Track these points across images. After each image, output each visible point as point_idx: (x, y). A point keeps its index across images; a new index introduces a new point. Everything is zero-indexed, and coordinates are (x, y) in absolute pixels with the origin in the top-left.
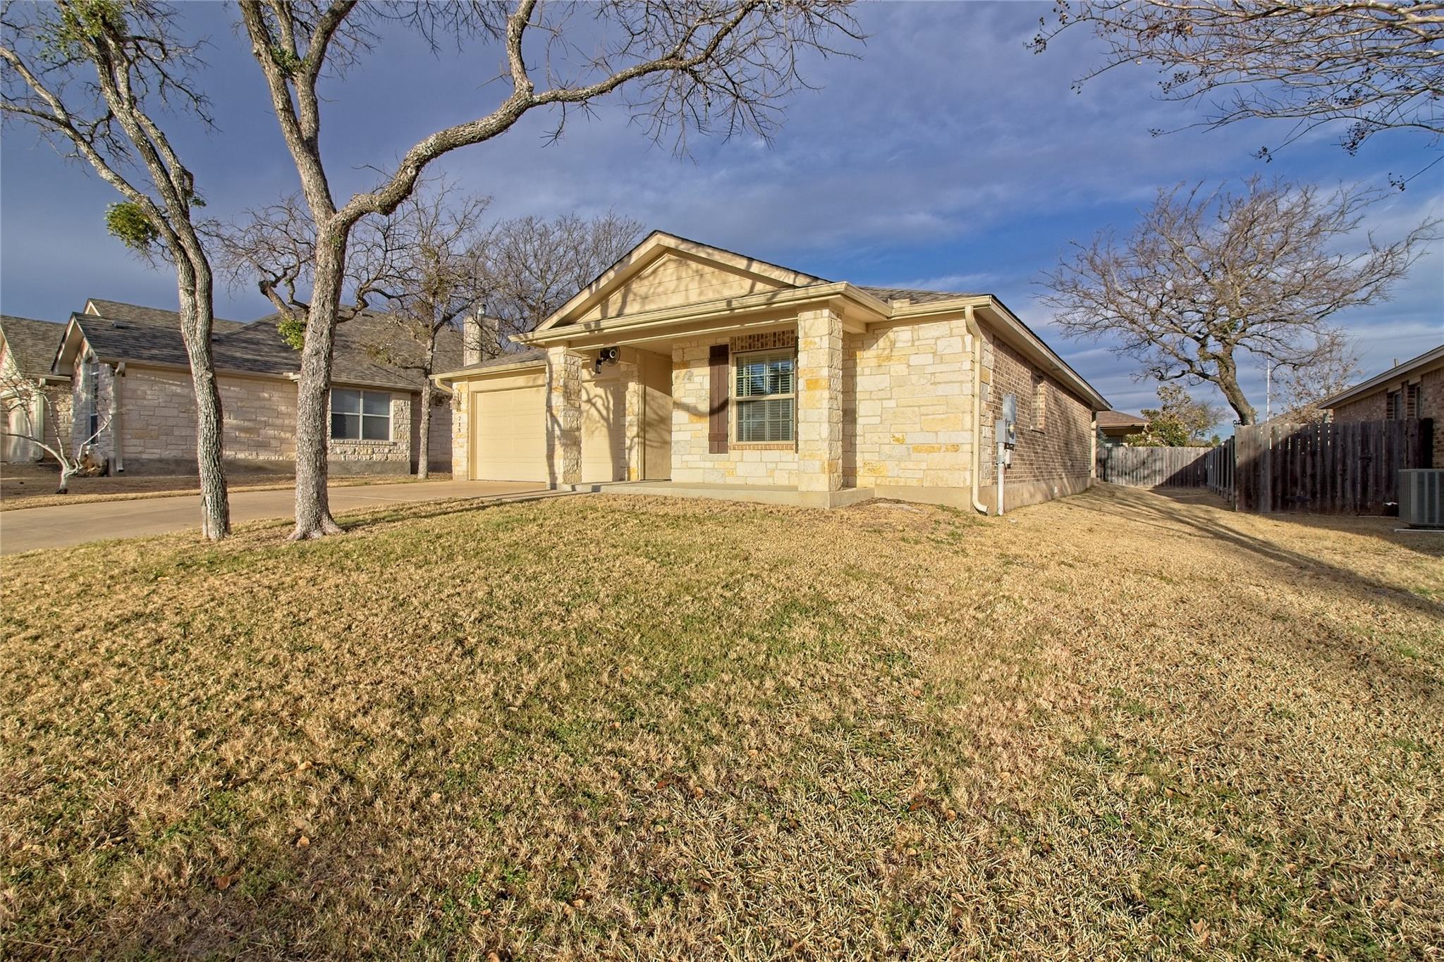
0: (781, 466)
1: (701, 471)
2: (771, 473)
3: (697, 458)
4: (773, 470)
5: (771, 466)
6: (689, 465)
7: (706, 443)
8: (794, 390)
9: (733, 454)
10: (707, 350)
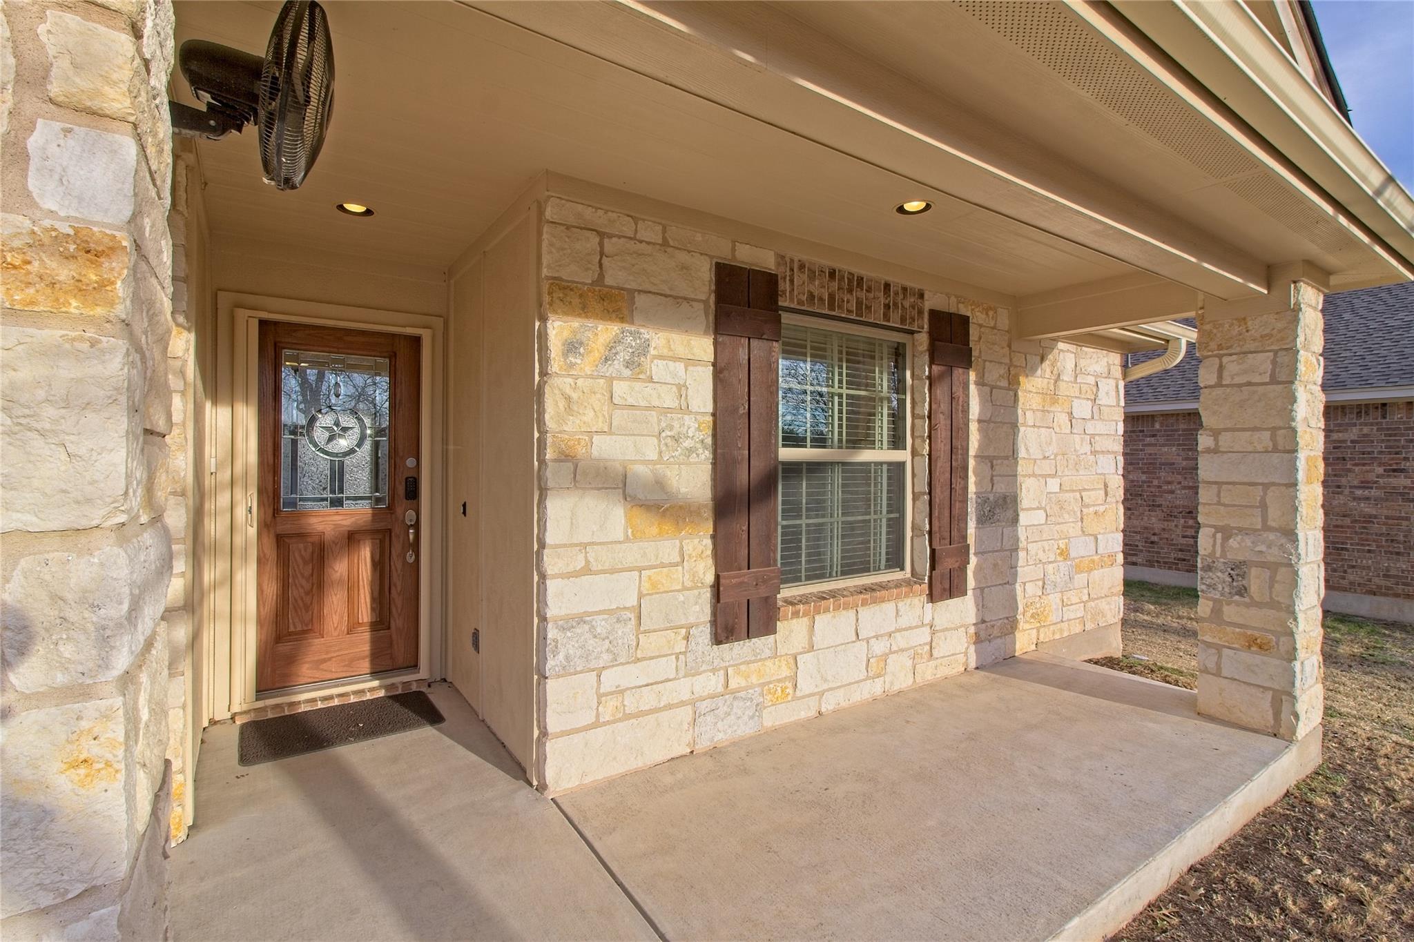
0: (901, 642)
1: (682, 715)
2: (875, 669)
4: (884, 658)
5: (879, 647)
6: (631, 704)
7: (700, 609)
8: (897, 441)
9: (791, 630)
10: (705, 274)
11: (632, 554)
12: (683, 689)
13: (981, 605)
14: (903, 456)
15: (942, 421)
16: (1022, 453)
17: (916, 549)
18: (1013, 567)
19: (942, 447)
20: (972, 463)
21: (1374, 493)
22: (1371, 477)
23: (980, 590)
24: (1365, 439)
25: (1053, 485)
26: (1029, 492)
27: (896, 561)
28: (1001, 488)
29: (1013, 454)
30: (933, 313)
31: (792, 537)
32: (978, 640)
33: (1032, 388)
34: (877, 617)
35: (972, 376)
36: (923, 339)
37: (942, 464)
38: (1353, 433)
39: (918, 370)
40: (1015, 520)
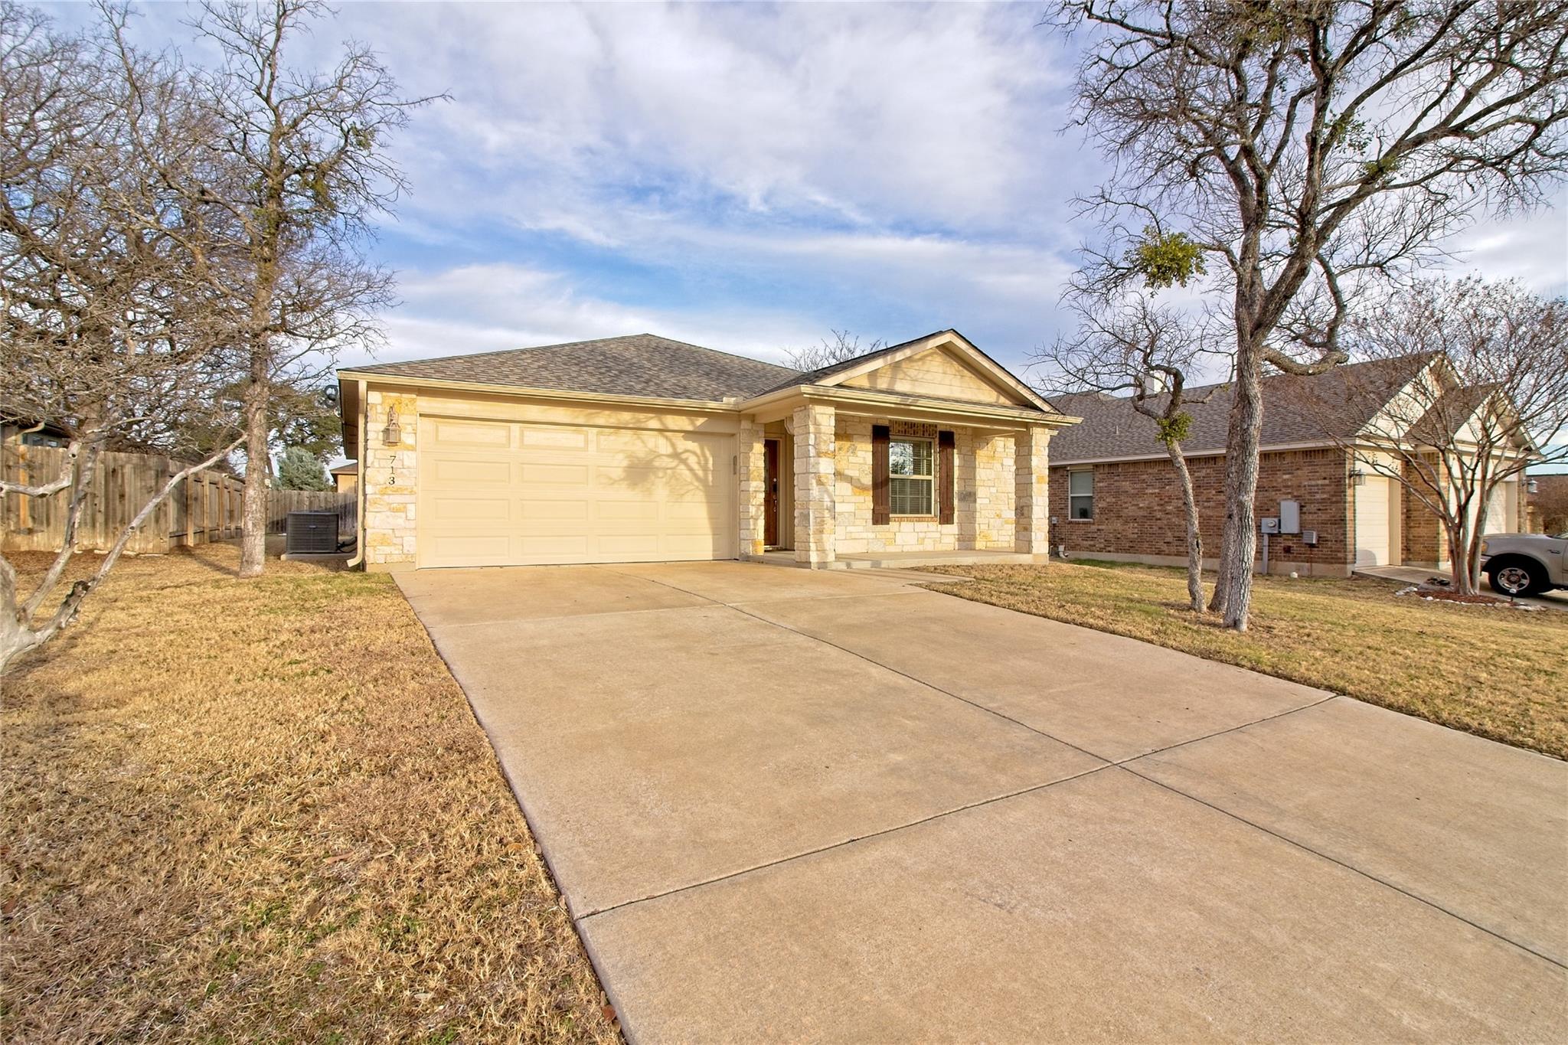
0: (929, 535)
1: (865, 541)
2: (921, 541)
3: (861, 529)
4: (924, 539)
5: (922, 535)
6: (853, 536)
7: (869, 515)
8: (929, 473)
9: (893, 526)
10: (870, 428)
11: (853, 499)
12: (864, 535)
13: (961, 528)
14: (931, 478)
15: (944, 467)
16: (978, 478)
17: (935, 507)
18: (974, 518)
19: (944, 475)
20: (955, 481)
21: (1212, 504)
22: (1211, 496)
23: (960, 524)
24: (1208, 476)
25: (993, 490)
26: (981, 492)
27: (929, 511)
28: (969, 489)
29: (974, 479)
30: (941, 432)
31: (894, 500)
32: (959, 540)
33: (982, 454)
34: (921, 526)
35: (955, 451)
36: (937, 440)
37: (944, 480)
38: (1203, 473)
39: (935, 449)
40: (975, 501)
